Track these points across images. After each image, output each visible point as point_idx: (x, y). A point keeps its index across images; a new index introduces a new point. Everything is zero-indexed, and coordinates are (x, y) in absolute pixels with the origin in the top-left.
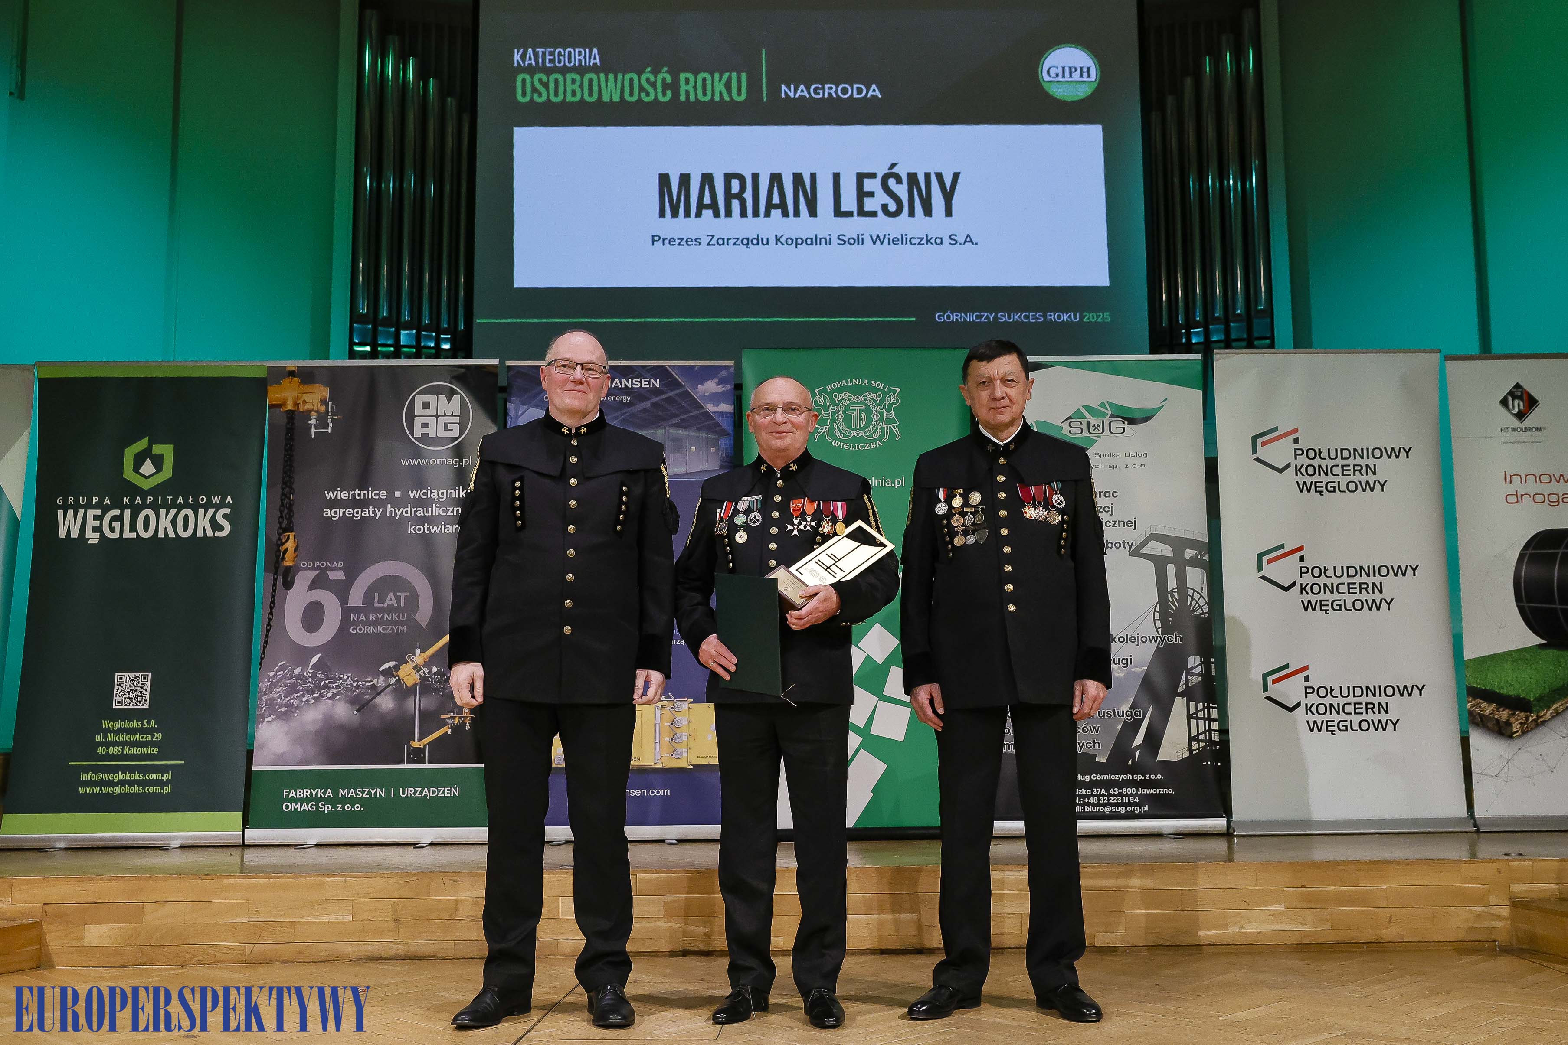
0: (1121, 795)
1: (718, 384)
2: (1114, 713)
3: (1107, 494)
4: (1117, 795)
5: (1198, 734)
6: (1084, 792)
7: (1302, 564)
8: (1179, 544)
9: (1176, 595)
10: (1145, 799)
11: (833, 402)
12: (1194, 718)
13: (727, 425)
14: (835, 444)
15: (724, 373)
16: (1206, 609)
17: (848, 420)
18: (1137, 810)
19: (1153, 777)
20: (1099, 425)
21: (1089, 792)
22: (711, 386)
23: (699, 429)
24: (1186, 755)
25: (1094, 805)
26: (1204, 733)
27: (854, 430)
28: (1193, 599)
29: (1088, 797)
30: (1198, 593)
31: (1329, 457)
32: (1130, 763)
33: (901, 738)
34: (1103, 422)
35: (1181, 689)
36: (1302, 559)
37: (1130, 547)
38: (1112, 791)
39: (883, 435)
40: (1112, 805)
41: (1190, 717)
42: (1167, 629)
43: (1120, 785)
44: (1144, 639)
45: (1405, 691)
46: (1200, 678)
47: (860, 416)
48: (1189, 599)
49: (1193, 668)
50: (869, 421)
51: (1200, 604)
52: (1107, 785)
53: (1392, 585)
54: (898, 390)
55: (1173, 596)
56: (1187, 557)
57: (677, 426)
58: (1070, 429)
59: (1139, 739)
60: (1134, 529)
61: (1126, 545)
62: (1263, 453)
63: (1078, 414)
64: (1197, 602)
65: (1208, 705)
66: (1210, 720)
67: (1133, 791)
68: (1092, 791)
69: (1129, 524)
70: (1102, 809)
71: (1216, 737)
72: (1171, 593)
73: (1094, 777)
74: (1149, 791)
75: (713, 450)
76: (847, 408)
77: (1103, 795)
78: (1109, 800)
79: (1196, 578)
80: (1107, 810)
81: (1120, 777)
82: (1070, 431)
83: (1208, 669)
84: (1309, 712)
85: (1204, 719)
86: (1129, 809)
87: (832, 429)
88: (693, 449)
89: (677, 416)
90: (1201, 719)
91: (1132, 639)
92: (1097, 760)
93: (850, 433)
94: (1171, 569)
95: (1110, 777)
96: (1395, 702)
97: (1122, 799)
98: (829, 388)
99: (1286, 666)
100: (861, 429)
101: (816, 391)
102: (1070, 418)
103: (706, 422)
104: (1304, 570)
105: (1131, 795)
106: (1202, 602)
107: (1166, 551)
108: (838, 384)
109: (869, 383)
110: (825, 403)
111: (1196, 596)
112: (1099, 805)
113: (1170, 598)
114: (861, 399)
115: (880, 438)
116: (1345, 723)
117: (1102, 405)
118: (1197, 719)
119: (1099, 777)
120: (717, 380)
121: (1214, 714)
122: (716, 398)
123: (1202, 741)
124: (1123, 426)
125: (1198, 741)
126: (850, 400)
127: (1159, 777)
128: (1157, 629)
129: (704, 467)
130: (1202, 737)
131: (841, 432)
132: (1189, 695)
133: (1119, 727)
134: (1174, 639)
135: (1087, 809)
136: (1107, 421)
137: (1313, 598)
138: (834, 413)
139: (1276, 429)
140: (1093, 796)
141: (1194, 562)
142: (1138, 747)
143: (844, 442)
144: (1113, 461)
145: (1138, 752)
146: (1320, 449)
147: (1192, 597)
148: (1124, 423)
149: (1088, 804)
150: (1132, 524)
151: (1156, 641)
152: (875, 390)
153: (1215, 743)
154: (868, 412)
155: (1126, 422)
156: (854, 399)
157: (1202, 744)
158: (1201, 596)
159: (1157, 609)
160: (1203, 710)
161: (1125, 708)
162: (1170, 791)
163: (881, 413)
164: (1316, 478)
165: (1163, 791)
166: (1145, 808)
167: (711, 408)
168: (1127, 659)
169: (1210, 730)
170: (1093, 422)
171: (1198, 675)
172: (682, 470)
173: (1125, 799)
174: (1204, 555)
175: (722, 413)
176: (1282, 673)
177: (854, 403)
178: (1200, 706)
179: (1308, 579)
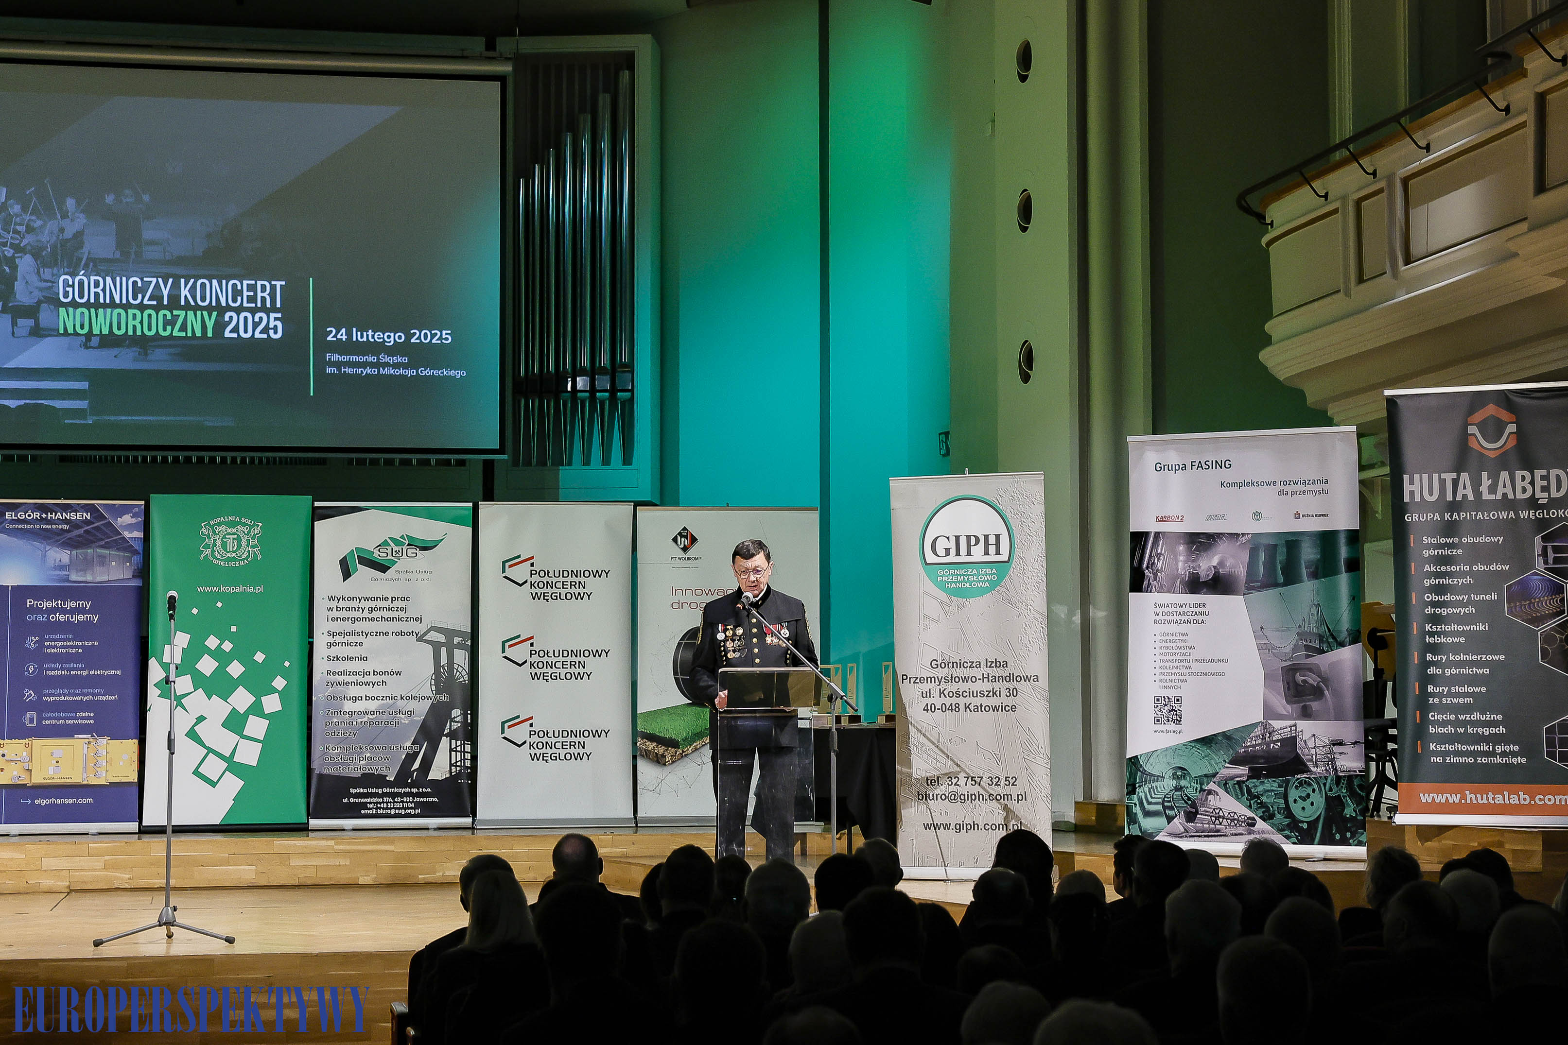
0: (402, 802)
1: (132, 517)
2: (401, 748)
3: (403, 599)
4: (399, 802)
5: (457, 762)
6: (377, 800)
7: (532, 648)
8: (449, 633)
9: (446, 668)
10: (418, 805)
11: (214, 532)
12: (454, 751)
13: (138, 546)
14: (215, 562)
15: (137, 510)
16: (466, 678)
17: (224, 546)
18: (413, 812)
19: (424, 790)
20: (399, 551)
21: (381, 800)
22: (127, 519)
23: (118, 549)
24: (448, 775)
25: (384, 809)
26: (461, 761)
27: (229, 552)
28: (457, 671)
29: (380, 803)
30: (461, 667)
31: (554, 576)
32: (409, 781)
33: (254, 763)
34: (402, 549)
35: (446, 732)
36: (532, 645)
37: (417, 635)
38: (396, 800)
39: (248, 556)
40: (396, 809)
41: (451, 750)
42: (438, 691)
43: (402, 795)
44: (424, 698)
45: (597, 734)
46: (459, 724)
47: (233, 542)
48: (455, 671)
49: (455, 717)
50: (240, 546)
51: (462, 674)
52: (393, 795)
53: (591, 663)
54: (261, 524)
55: (444, 669)
56: (455, 643)
57: (102, 547)
58: (379, 553)
59: (416, 765)
60: (421, 623)
61: (414, 634)
62: (509, 572)
63: (385, 543)
64: (460, 673)
65: (464, 742)
66: (465, 752)
67: (411, 799)
68: (383, 799)
69: (417, 619)
70: (389, 811)
71: (468, 763)
72: (443, 666)
73: (385, 790)
74: (422, 800)
75: (128, 564)
76: (224, 537)
77: (391, 802)
78: (394, 805)
79: (461, 658)
80: (393, 812)
81: (402, 790)
82: (379, 555)
83: (465, 718)
84: (532, 747)
85: (460, 752)
86: (408, 811)
87: (213, 551)
88: (113, 564)
89: (103, 540)
90: (459, 751)
91: (415, 698)
92: (387, 778)
93: (226, 554)
94: (444, 650)
95: (397, 790)
96: (589, 741)
97: (403, 805)
98: (212, 523)
99: (518, 717)
100: (233, 552)
101: (202, 525)
102: (380, 545)
103: (123, 545)
104: (533, 652)
105: (410, 802)
106: (464, 673)
107: (441, 638)
108: (218, 520)
109: (240, 519)
110: (209, 533)
111: (460, 669)
112: (387, 808)
113: (442, 670)
114: (234, 530)
115: (247, 558)
116: (555, 755)
117: (402, 537)
118: (456, 751)
119: (388, 790)
120: (131, 515)
121: (468, 748)
122: (130, 527)
123: (458, 766)
124: (416, 552)
125: (456, 766)
126: (226, 531)
127: (429, 790)
128: (432, 691)
129: (121, 577)
130: (459, 764)
131: (219, 554)
132: (452, 735)
133: (404, 757)
134: (444, 698)
135: (379, 811)
136: (405, 548)
137: (538, 671)
138: (215, 540)
139: (519, 556)
140: (383, 802)
141: (460, 646)
142: (415, 770)
143: (222, 560)
144: (407, 576)
145: (416, 773)
146: (548, 571)
147: (457, 670)
148: (416, 550)
149: (380, 808)
150: (419, 619)
151: (431, 699)
152: (244, 525)
153: (468, 768)
154: (239, 540)
155: (418, 549)
156: (229, 530)
157: (458, 769)
158: (463, 669)
159: (433, 678)
160: (461, 746)
161: (408, 744)
162: (436, 800)
163: (248, 541)
164: (545, 590)
165: (430, 800)
166: (418, 811)
167: (127, 534)
168: (411, 711)
169: (465, 759)
170: (396, 548)
171: (458, 722)
172: (106, 578)
173: (405, 805)
174: (467, 641)
175: (135, 538)
176: (514, 721)
177: (229, 534)
178: (459, 743)
179: (535, 658)
